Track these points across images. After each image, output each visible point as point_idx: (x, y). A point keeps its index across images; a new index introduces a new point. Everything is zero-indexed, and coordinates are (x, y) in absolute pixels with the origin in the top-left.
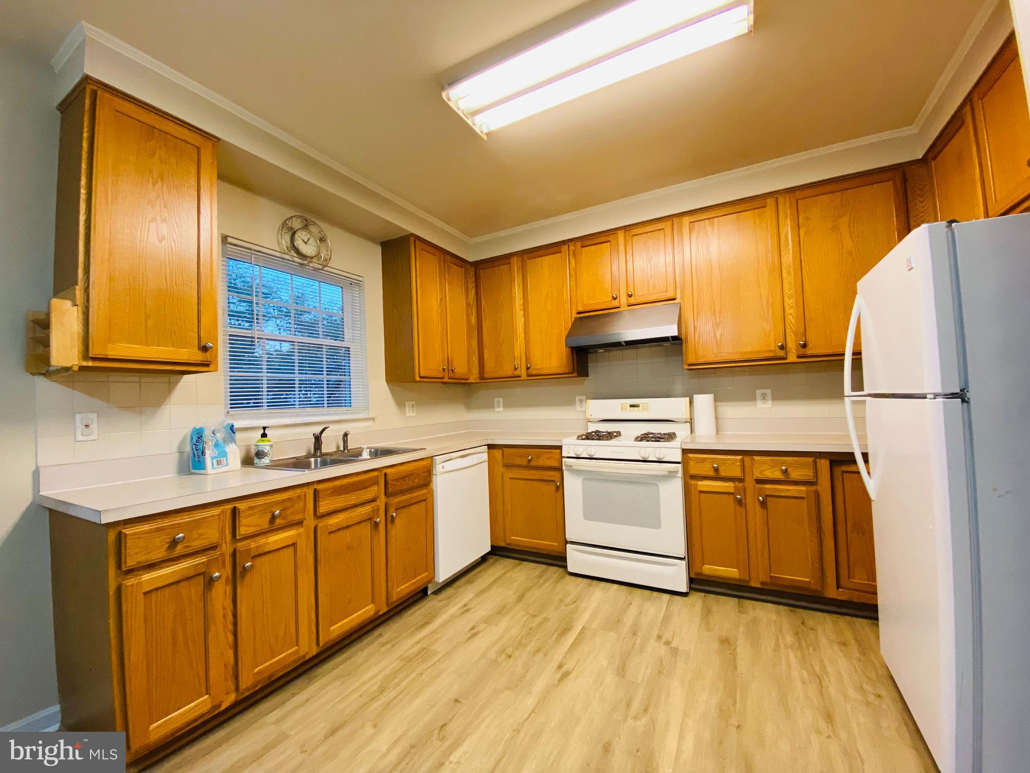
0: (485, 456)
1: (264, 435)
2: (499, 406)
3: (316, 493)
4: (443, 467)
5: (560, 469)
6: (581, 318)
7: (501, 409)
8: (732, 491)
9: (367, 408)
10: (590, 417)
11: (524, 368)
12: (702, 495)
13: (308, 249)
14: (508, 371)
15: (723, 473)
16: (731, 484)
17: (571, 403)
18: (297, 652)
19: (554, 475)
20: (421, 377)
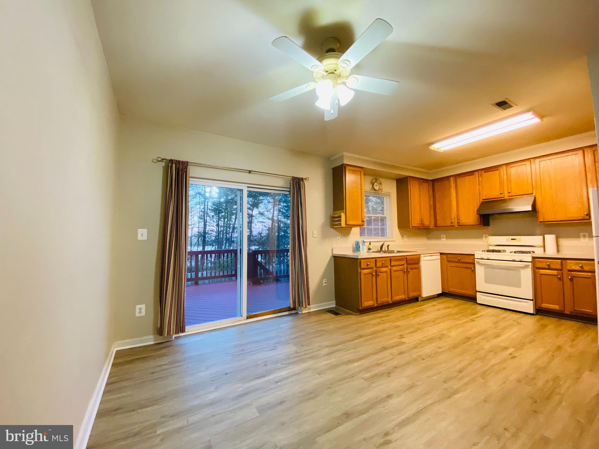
0: (439, 257)
1: (370, 244)
2: (443, 238)
3: (390, 259)
4: (424, 258)
5: (474, 264)
6: (484, 202)
7: (445, 239)
8: (556, 274)
9: (392, 237)
10: (490, 244)
11: (456, 223)
12: (542, 276)
13: (377, 188)
14: (449, 223)
15: (552, 267)
16: (556, 272)
17: (480, 237)
18: (388, 300)
19: (471, 266)
20: (412, 227)
